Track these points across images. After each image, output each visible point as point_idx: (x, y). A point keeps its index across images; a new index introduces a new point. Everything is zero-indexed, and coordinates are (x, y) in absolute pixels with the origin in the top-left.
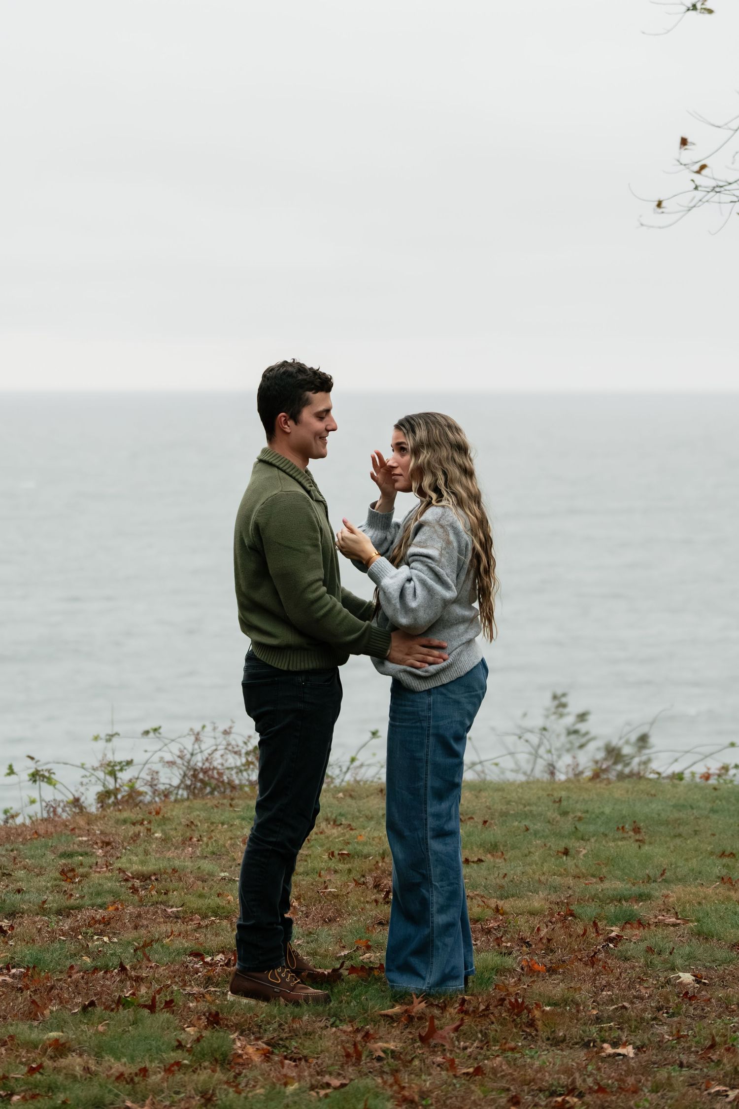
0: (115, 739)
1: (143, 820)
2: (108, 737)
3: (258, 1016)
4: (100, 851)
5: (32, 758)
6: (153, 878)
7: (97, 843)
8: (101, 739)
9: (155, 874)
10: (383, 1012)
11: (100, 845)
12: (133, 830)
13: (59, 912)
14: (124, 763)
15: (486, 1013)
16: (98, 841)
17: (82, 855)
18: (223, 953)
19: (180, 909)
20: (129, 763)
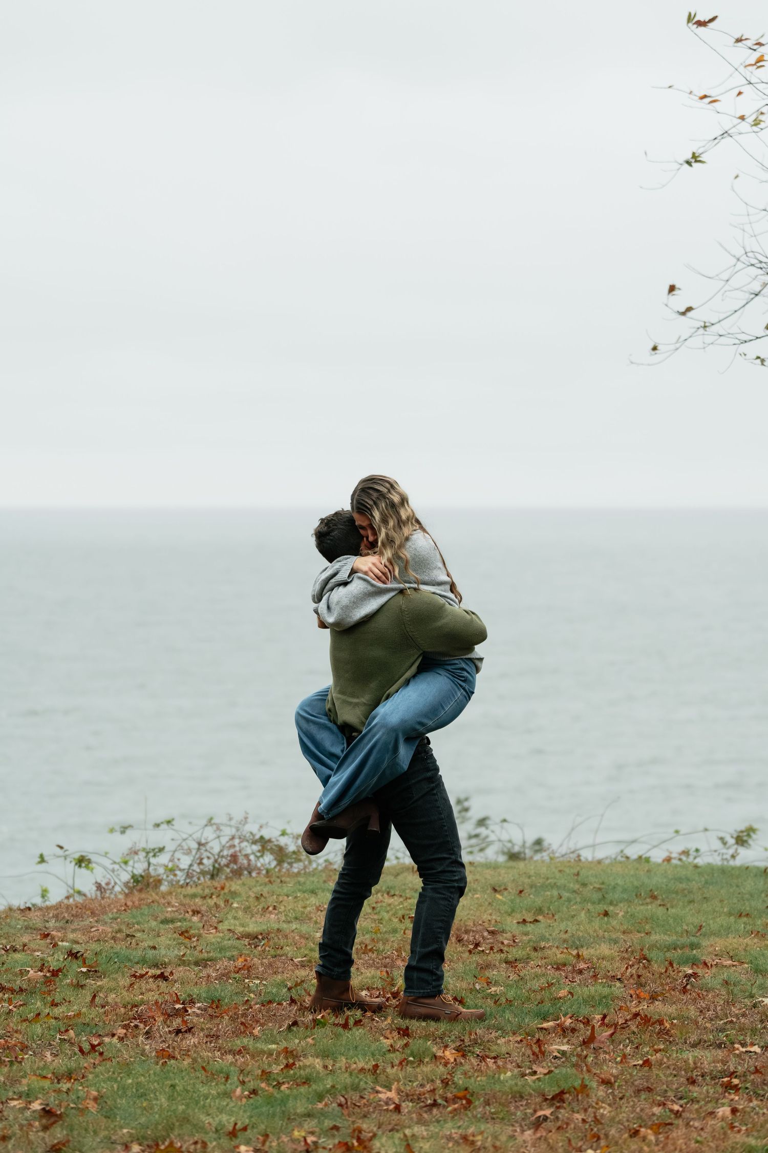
0: (128, 832)
1: (212, 894)
2: (122, 829)
3: (438, 1031)
4: (195, 918)
5: (61, 848)
6: (260, 937)
7: (188, 912)
8: (116, 831)
9: (261, 934)
10: (540, 1026)
11: (191, 913)
12: (211, 902)
13: (197, 964)
14: (157, 850)
15: (625, 1025)
16: (189, 910)
17: (180, 921)
18: (368, 989)
19: (304, 959)
20: (161, 850)
